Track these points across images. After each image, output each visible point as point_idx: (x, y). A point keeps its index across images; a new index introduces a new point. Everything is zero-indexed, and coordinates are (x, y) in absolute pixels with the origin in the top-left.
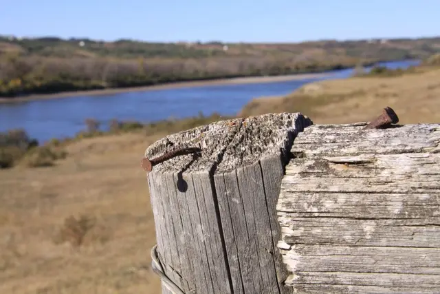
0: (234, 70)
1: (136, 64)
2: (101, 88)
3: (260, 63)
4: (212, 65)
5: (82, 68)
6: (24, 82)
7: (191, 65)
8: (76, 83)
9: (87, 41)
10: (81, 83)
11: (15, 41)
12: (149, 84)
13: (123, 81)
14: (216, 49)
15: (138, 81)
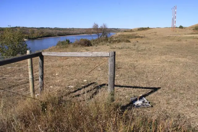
0: (79, 33)
1: (62, 32)
2: (56, 36)
3: (84, 32)
4: (75, 32)
5: (52, 32)
6: (43, 35)
7: (71, 32)
8: (52, 35)
9: (49, 28)
10: (53, 35)
11: (36, 28)
12: (65, 35)
13: (60, 35)
14: (73, 29)
15: (63, 35)
